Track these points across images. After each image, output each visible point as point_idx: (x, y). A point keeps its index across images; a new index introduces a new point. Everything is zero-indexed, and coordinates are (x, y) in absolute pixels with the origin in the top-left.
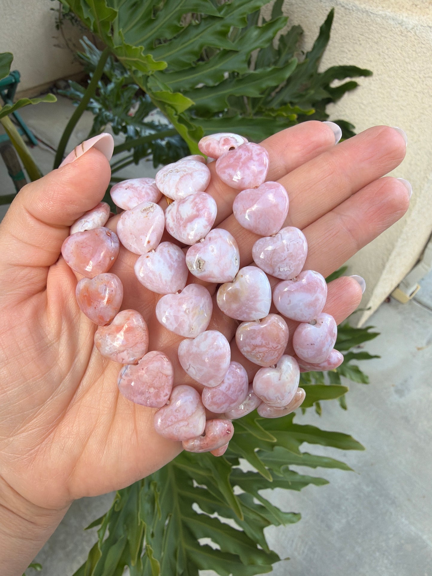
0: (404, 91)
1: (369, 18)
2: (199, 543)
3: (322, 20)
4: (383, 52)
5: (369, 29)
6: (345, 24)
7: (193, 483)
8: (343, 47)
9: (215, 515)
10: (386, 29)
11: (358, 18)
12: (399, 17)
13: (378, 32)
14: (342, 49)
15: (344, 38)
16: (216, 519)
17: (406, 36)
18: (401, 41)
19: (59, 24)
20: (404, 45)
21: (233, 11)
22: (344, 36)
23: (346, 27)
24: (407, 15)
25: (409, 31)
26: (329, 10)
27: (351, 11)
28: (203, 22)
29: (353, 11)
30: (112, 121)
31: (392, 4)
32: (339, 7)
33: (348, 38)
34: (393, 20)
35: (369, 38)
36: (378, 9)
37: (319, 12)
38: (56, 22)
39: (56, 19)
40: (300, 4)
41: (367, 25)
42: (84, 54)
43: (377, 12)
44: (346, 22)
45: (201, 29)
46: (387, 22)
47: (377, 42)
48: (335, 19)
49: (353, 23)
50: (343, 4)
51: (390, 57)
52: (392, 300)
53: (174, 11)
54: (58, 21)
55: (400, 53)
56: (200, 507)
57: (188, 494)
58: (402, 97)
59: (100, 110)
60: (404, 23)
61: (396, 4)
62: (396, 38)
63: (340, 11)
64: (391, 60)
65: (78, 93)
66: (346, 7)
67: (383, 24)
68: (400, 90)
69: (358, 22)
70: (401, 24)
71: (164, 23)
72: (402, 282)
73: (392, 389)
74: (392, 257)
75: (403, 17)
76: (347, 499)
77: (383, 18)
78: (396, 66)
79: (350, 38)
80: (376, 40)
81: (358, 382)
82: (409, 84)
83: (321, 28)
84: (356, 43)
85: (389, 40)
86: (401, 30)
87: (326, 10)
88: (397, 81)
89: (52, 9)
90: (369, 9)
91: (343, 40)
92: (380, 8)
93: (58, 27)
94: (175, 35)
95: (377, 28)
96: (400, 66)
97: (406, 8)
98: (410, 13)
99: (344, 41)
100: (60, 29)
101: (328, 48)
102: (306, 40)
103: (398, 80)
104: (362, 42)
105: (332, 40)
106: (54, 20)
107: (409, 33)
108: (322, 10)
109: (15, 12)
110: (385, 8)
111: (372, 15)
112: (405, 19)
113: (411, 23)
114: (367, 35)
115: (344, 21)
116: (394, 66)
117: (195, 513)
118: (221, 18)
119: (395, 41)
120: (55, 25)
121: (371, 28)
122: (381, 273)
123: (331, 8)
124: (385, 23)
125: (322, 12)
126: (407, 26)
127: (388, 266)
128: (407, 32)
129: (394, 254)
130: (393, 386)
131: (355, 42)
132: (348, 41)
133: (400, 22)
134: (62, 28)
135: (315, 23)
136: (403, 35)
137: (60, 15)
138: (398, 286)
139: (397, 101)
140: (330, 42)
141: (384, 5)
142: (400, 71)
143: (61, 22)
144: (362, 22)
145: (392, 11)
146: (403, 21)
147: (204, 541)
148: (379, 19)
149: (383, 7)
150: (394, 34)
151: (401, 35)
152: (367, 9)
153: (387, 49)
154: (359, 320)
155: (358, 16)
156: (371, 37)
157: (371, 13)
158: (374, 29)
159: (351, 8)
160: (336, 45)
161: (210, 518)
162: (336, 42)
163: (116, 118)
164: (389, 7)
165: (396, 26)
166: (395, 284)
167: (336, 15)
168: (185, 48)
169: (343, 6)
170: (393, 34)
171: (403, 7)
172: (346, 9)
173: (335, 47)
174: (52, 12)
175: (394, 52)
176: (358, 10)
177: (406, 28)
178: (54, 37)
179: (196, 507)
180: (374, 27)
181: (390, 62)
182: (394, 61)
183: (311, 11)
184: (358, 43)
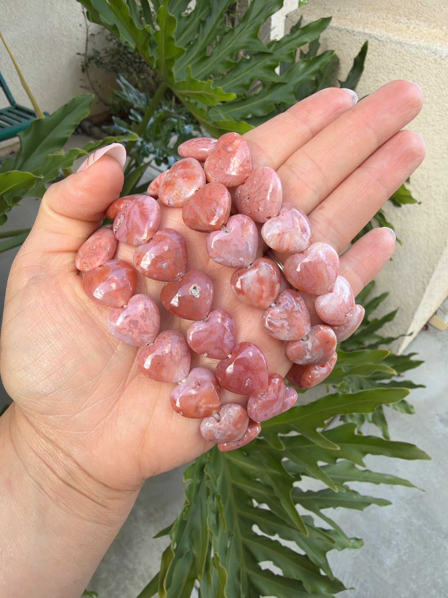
0: (440, 115)
1: (403, 49)
2: (260, 568)
3: (356, 52)
4: (417, 80)
5: (403, 59)
6: (379, 55)
7: (252, 504)
8: (377, 77)
9: (276, 537)
10: (420, 58)
11: (392, 49)
12: (433, 46)
13: (412, 61)
14: (376, 78)
15: (378, 68)
16: (277, 541)
17: (440, 64)
18: (436, 69)
19: (85, 67)
20: (438, 72)
21: (282, 46)
22: (378, 67)
23: (380, 58)
24: (440, 44)
25: (444, 59)
26: (363, 43)
27: (385, 43)
28: (253, 57)
29: (387, 42)
30: (154, 153)
31: (425, 35)
32: (373, 39)
33: (382, 68)
34: (427, 49)
35: (403, 68)
36: (411, 40)
37: (353, 45)
38: (82, 66)
39: (82, 62)
40: (334, 38)
41: (401, 55)
42: (121, 93)
43: (410, 42)
44: (380, 54)
45: (251, 64)
46: (421, 52)
47: (412, 70)
48: (369, 51)
49: (387, 54)
50: (377, 37)
51: (424, 84)
52: (430, 327)
53: (227, 49)
54: (84, 64)
55: (436, 80)
56: (261, 528)
57: (247, 514)
58: (438, 121)
59: (142, 143)
60: (438, 52)
61: (428, 35)
62: (430, 66)
63: (374, 44)
64: (425, 87)
65: (121, 128)
66: (380, 39)
67: (417, 54)
68: (436, 115)
69: (392, 52)
70: (435, 53)
71: (217, 60)
72: (439, 308)
73: (437, 418)
74: (432, 280)
75: (436, 46)
76: (398, 534)
77: (417, 48)
78: (431, 92)
79: (384, 68)
80: (410, 69)
81: (402, 412)
82: (444, 109)
83: (355, 60)
84: (391, 72)
85: (423, 68)
86: (435, 59)
87: (360, 43)
88: (433, 107)
89: (78, 54)
90: (403, 40)
91: (377, 70)
92: (414, 39)
93: (83, 70)
94: (228, 70)
95: (411, 58)
96: (435, 92)
97: (440, 38)
98: (443, 42)
99: (379, 71)
100: (86, 73)
101: (362, 78)
102: (340, 72)
103: (434, 105)
104: (396, 71)
105: (366, 71)
106: (80, 64)
107: (443, 61)
108: (356, 43)
109: (43, 57)
110: (418, 39)
111: (406, 46)
112: (438, 48)
113: (445, 51)
114: (401, 65)
115: (378, 52)
116: (429, 92)
117: (256, 535)
118: (270, 54)
119: (430, 69)
120: (80, 68)
121: (405, 57)
122: (422, 297)
123: (365, 41)
124: (419, 52)
125: (356, 45)
126: (441, 54)
127: (428, 289)
128: (441, 60)
129: (434, 276)
130: (437, 415)
131: (389, 71)
132: (382, 71)
133: (433, 51)
134: (87, 71)
135: (349, 55)
136: (437, 63)
137: (86, 59)
138: (436, 313)
139: (433, 126)
140: (364, 73)
141: (417, 36)
142: (435, 97)
143: (87, 65)
144: (396, 53)
145: (425, 42)
146: (436, 50)
147: (265, 565)
148: (412, 49)
149: (416, 38)
150: (428, 62)
151: (436, 63)
152: (401, 40)
153: (422, 76)
154: (399, 346)
155: (392, 47)
156: (405, 66)
157: (405, 44)
158: (408, 58)
159: (384, 40)
160: (370, 74)
161: (270, 540)
162: (370, 72)
163: (158, 150)
164: (422, 38)
165: (429, 55)
166: (433, 311)
167: (369, 47)
168: (236, 81)
169: (376, 39)
170: (426, 63)
171: (436, 37)
172: (379, 41)
173: (369, 77)
174: (78, 56)
175: (428, 79)
176: (391, 41)
177: (440, 56)
178: (81, 80)
179: (256, 529)
180: (408, 57)
181: (425, 89)
182: (429, 88)
183: (344, 44)
184: (393, 73)
